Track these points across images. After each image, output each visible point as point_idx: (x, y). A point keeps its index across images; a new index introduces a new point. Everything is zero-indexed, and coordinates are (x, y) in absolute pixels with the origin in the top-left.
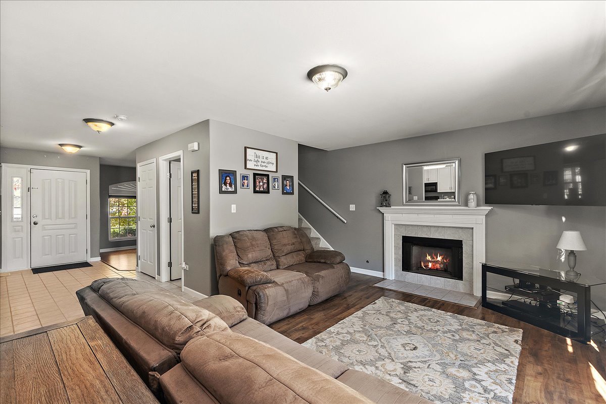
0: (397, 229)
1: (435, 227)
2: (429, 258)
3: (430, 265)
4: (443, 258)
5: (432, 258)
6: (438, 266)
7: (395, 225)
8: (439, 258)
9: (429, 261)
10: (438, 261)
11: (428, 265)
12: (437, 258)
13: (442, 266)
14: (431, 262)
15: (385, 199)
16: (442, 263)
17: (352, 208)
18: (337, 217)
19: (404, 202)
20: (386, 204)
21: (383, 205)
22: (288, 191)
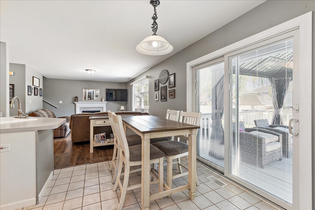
0: (80, 109)
15: (76, 99)
17: (61, 102)
18: (53, 106)
19: (83, 101)
20: (77, 101)
21: (75, 101)
22: (41, 95)
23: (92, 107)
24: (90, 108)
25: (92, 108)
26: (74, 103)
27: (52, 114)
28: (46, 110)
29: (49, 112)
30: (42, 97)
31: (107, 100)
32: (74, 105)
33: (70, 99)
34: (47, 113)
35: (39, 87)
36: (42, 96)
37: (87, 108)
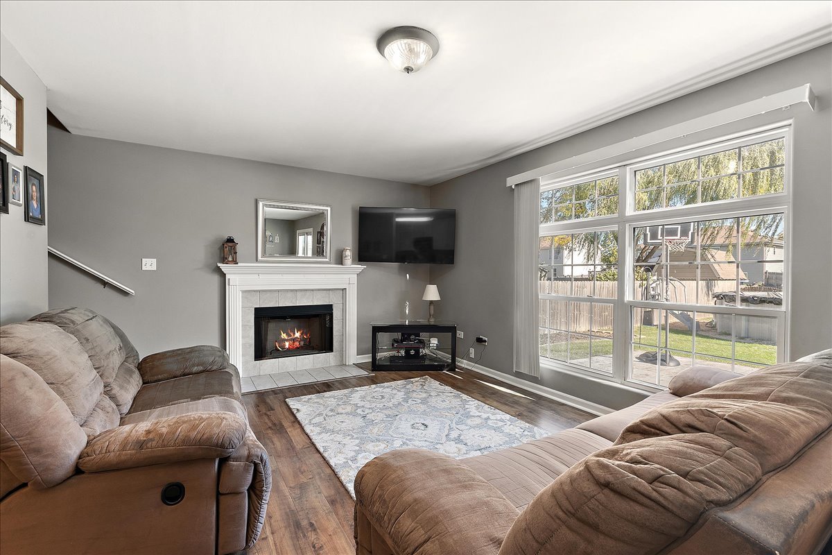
0: (247, 298)
1: (301, 290)
2: (284, 336)
3: (287, 345)
4: (302, 334)
5: (288, 335)
6: (297, 344)
7: (244, 292)
8: (298, 335)
9: (285, 340)
10: (297, 338)
11: (285, 345)
12: (294, 334)
13: (302, 343)
14: (287, 340)
15: (227, 250)
16: (302, 339)
17: (149, 264)
18: (105, 283)
19: (260, 257)
20: (230, 259)
21: (224, 260)
22: (34, 211)
23: (296, 290)
24: (290, 294)
25: (299, 294)
26: (219, 271)
27: (117, 343)
28: (77, 317)
29: (97, 329)
30: (45, 228)
31: (364, 255)
32: (216, 278)
33: (199, 250)
34: (84, 341)
35: (18, 151)
36: (40, 222)
37: (276, 294)
